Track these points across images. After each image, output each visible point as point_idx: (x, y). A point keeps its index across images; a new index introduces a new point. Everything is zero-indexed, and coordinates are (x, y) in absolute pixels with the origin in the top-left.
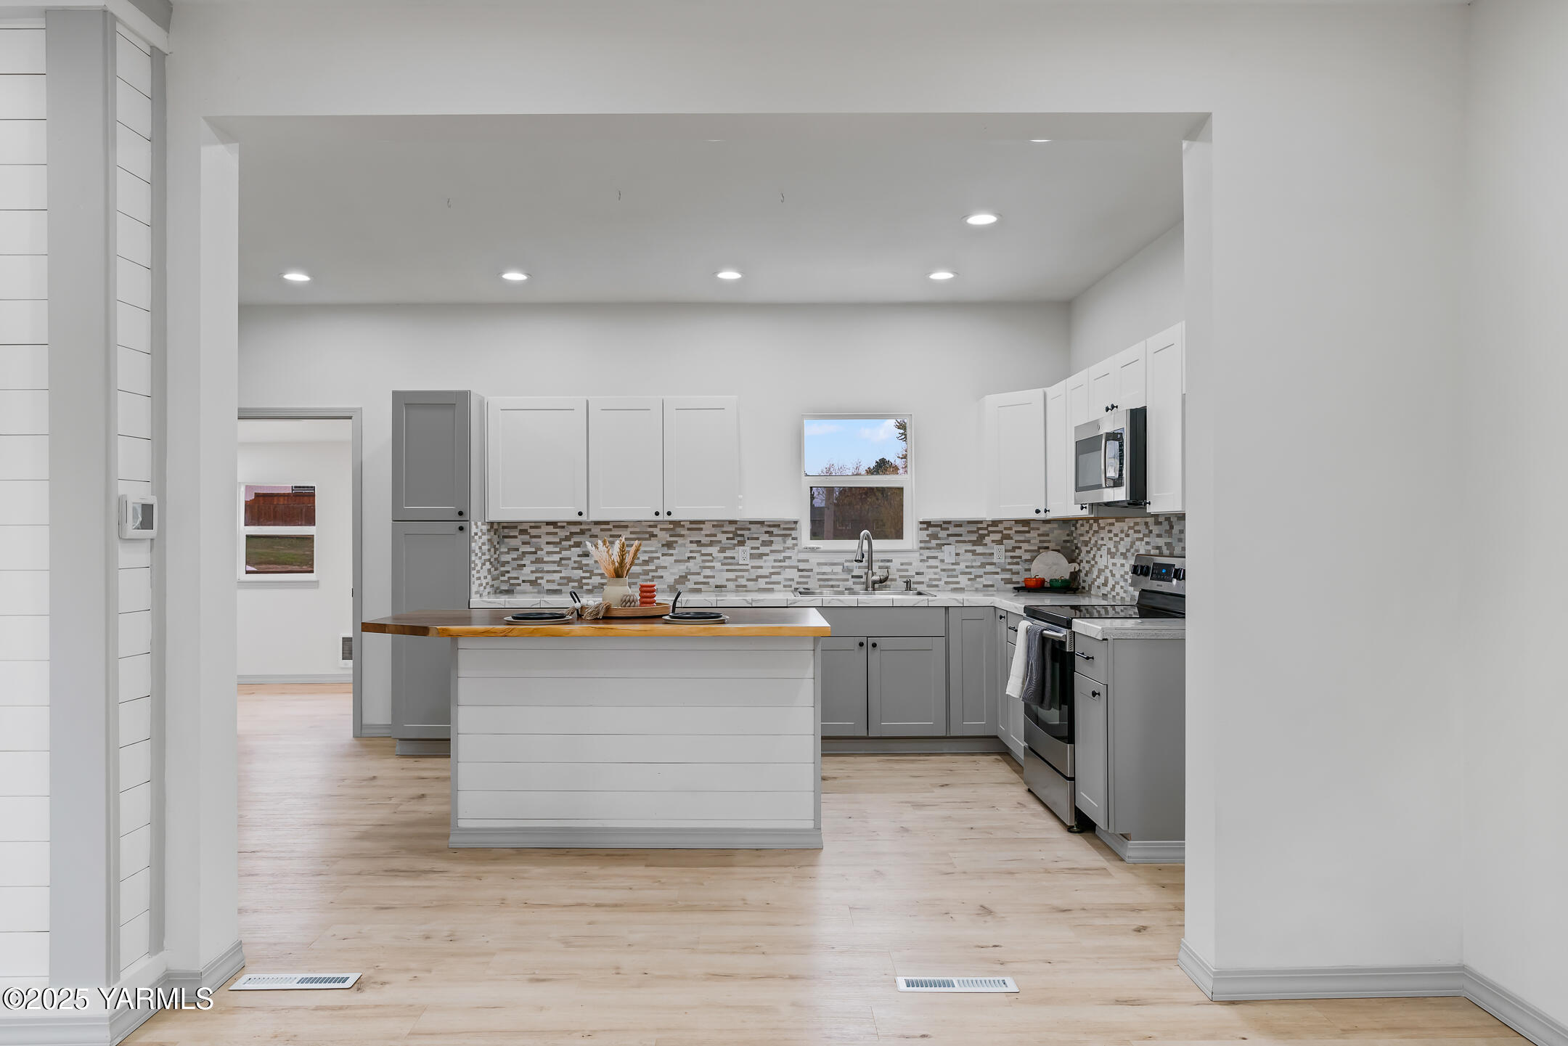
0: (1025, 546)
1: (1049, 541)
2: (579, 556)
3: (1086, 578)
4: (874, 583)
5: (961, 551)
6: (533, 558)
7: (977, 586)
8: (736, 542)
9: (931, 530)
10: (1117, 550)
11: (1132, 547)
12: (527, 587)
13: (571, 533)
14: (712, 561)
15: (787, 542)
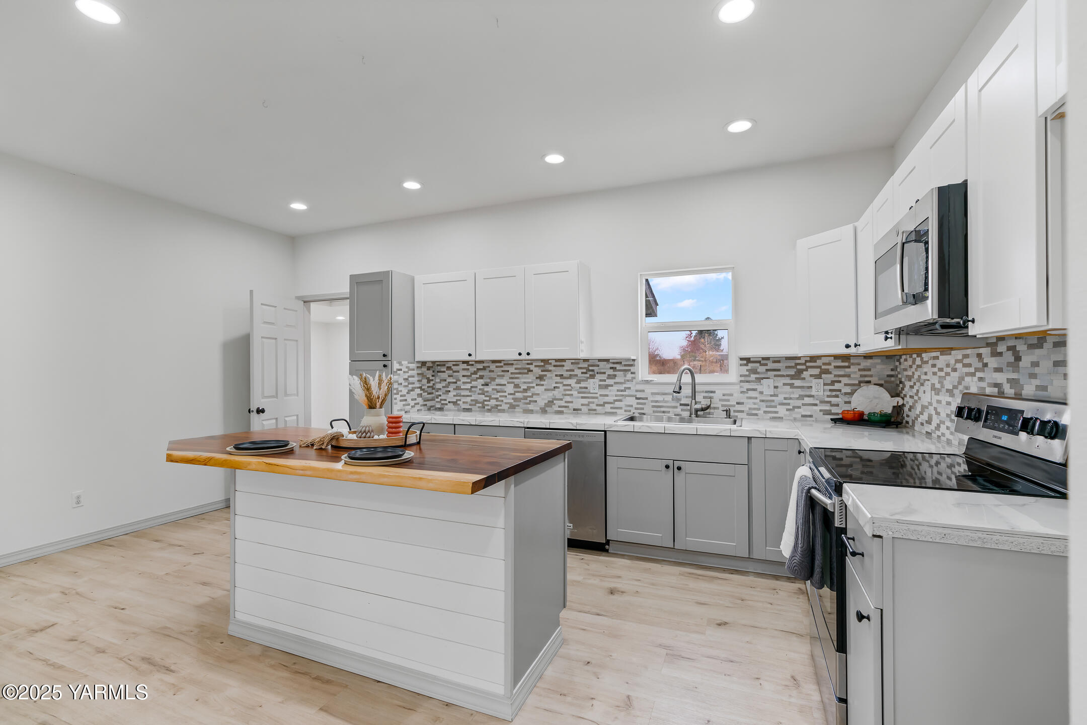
0: (845, 380)
1: (871, 376)
2: (483, 385)
3: (910, 413)
4: (697, 411)
5: (780, 384)
6: (454, 386)
7: (794, 416)
8: (588, 375)
9: (751, 365)
10: (943, 386)
11: (960, 383)
12: (451, 406)
13: (477, 369)
14: (571, 390)
15: (627, 376)
